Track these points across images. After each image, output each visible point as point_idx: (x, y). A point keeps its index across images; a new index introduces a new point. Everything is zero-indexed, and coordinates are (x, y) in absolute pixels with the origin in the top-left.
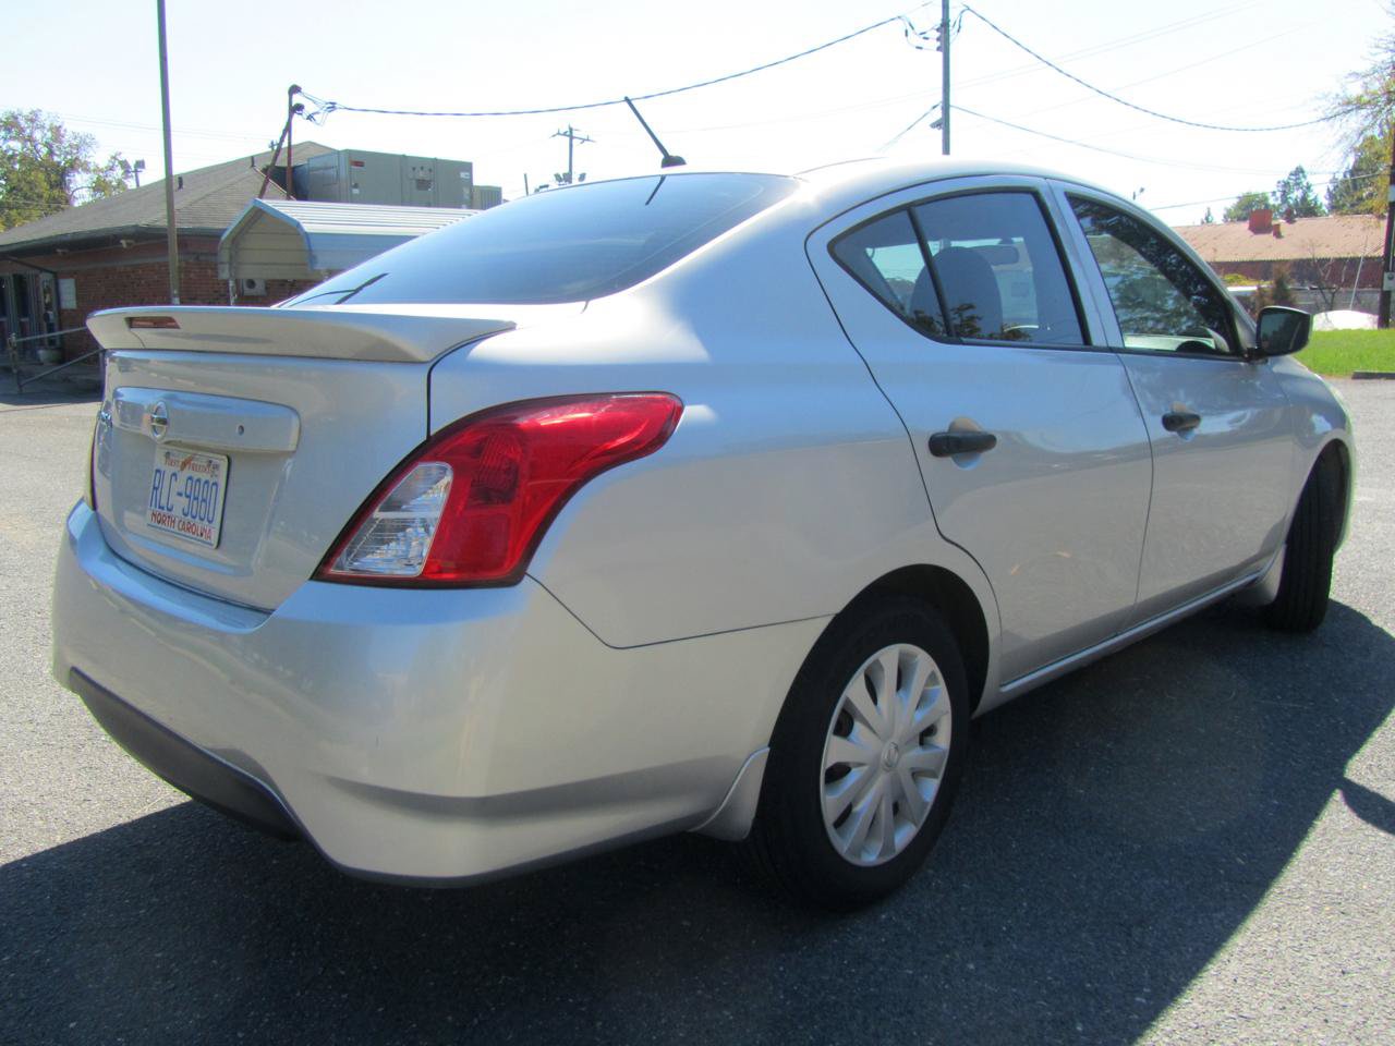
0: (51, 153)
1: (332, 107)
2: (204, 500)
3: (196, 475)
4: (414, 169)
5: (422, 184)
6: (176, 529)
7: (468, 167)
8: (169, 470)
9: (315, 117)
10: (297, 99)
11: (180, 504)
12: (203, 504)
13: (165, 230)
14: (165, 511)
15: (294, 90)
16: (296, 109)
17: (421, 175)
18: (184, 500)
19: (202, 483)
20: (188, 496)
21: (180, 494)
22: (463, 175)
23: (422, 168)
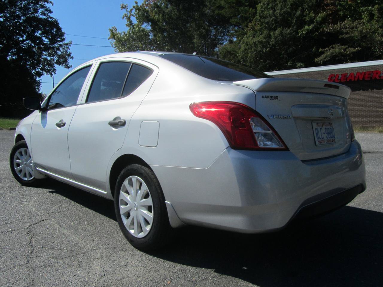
2: (331, 133)
3: (327, 127)
6: (326, 143)
8: (319, 128)
11: (325, 136)
12: (331, 134)
14: (322, 139)
18: (326, 135)
19: (329, 129)
20: (327, 133)
21: (324, 133)
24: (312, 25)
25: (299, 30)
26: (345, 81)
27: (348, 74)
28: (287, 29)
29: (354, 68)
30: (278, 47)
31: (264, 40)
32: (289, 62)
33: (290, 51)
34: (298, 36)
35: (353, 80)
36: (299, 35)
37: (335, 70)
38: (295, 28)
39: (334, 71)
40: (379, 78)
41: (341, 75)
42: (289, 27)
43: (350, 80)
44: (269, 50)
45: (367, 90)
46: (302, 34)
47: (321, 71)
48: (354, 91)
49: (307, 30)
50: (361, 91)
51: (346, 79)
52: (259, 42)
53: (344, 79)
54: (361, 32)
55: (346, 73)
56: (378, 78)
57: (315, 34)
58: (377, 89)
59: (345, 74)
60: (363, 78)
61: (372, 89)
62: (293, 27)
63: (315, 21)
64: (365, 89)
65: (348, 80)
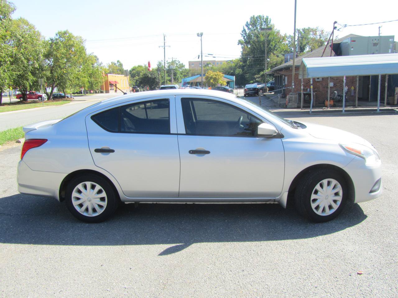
0: (320, 37)
1: (346, 26)
4: (373, 40)
5: (375, 45)
7: (393, 37)
9: (340, 30)
10: (336, 25)
13: (292, 66)
15: (335, 22)
16: (335, 28)
17: (375, 42)
22: (390, 40)
23: (376, 40)
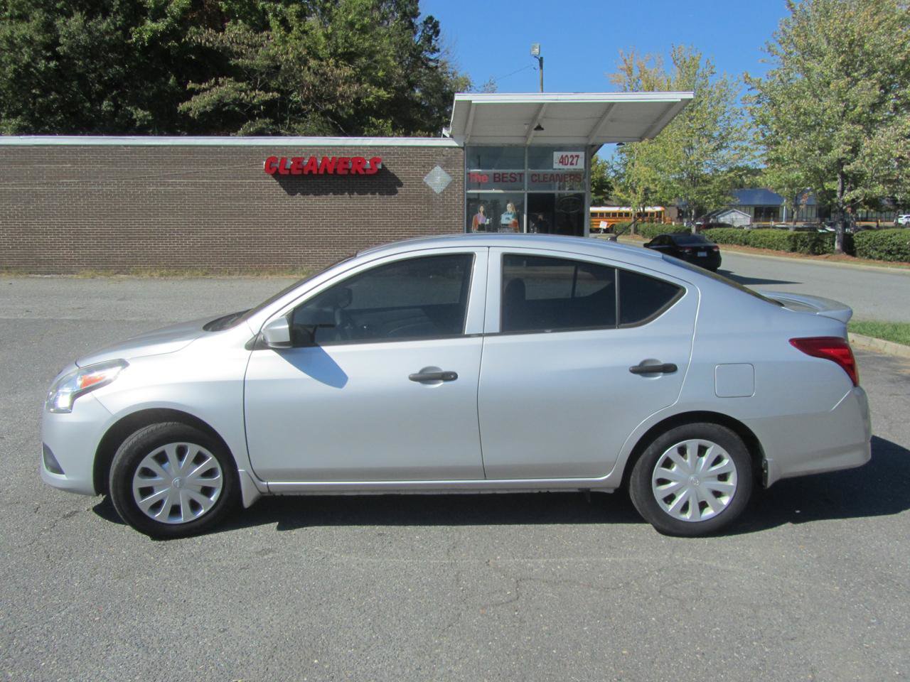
24: (163, 21)
25: (133, 26)
26: (300, 172)
27: (304, 159)
28: (100, 17)
29: (315, 148)
30: (80, 63)
31: (38, 38)
32: (105, 103)
33: (111, 76)
34: (129, 41)
35: (315, 172)
36: (134, 39)
37: (277, 148)
38: (120, 20)
39: (275, 149)
40: (364, 173)
41: (293, 160)
42: (106, 14)
43: (310, 172)
44: (56, 66)
45: (342, 193)
46: (141, 38)
47: (245, 146)
48: (317, 195)
49: (155, 32)
50: (331, 195)
51: (302, 169)
52: (24, 39)
53: (298, 169)
54: (273, 58)
55: (300, 156)
56: (362, 172)
57: (170, 44)
58: (360, 193)
59: (299, 158)
60: (335, 170)
61: (351, 193)
62: (115, 18)
63: (169, 12)
64: (338, 191)
65: (306, 172)
